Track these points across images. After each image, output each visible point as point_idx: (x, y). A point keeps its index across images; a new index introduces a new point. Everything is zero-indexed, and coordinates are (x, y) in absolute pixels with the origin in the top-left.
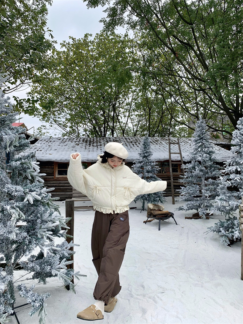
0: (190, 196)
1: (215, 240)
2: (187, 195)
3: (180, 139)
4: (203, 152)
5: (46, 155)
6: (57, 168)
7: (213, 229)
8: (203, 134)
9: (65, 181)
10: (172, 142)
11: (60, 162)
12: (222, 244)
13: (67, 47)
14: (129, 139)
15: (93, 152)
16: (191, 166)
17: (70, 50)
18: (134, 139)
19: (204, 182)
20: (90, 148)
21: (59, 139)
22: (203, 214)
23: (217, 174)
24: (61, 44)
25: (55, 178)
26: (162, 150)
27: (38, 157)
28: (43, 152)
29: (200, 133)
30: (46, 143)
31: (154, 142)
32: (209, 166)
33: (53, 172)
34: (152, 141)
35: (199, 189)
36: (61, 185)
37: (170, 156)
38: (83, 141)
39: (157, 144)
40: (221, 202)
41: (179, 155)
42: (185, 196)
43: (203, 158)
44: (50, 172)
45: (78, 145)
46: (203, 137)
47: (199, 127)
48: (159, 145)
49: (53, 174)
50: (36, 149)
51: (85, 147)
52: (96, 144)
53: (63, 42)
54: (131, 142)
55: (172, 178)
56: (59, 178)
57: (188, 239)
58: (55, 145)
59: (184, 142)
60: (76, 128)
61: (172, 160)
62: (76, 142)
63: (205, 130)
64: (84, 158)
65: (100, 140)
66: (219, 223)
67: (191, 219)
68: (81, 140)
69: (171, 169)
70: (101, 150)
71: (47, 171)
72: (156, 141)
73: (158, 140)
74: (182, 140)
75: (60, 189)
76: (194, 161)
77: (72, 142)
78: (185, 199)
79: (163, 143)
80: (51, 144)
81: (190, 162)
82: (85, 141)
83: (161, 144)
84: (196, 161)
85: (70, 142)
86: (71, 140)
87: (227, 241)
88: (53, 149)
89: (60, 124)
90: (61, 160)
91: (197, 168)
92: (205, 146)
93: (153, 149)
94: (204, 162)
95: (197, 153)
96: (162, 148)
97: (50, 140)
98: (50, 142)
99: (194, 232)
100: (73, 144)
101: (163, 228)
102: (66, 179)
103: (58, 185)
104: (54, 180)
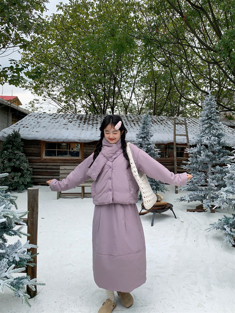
0: (194, 185)
1: (219, 238)
2: (190, 184)
3: (189, 119)
4: (210, 134)
5: (32, 133)
6: (44, 148)
7: (216, 226)
8: (211, 113)
9: (53, 164)
10: (180, 122)
11: (47, 141)
12: (226, 244)
13: (64, 9)
14: (131, 118)
15: (87, 131)
16: (196, 150)
17: (67, 13)
18: (136, 118)
19: (211, 169)
20: (84, 126)
21: (51, 115)
22: (207, 207)
23: (226, 161)
24: (57, 6)
25: (42, 159)
26: (167, 130)
27: (23, 135)
28: (30, 129)
29: (209, 112)
30: (34, 119)
31: (159, 122)
32: (218, 151)
33: (40, 152)
34: (156, 121)
35: (205, 177)
36: (48, 167)
37: (175, 138)
38: (78, 118)
39: (162, 124)
40: (227, 195)
41: (186, 137)
42: (188, 185)
43: (210, 142)
44: (37, 152)
45: (71, 122)
46: (212, 117)
47: (207, 105)
48: (164, 126)
49: (40, 155)
50: (22, 126)
51: (79, 125)
52: (92, 122)
53: (60, 4)
54: (133, 121)
55: (176, 163)
56: (46, 160)
57: (187, 236)
58: (44, 122)
59: (194, 122)
60: (74, 103)
61: (177, 142)
62: (69, 119)
63: (214, 109)
64: (75, 138)
65: (97, 117)
66: (223, 220)
67: (194, 212)
68: (76, 117)
69: (175, 153)
70: (97, 128)
71: (34, 151)
72: (161, 120)
73: (164, 119)
74: (191, 120)
75: (48, 172)
76: (200, 144)
77: (65, 119)
78: (188, 188)
79: (169, 123)
80: (40, 121)
81: (195, 146)
82: (79, 118)
83: (167, 124)
84: (201, 145)
85: (62, 119)
86: (64, 117)
87: (232, 241)
88: (42, 126)
89: (54, 98)
90: (49, 139)
91: (203, 153)
92: (213, 127)
93: (156, 129)
94: (211, 147)
95: (204, 135)
96: (167, 129)
97: (40, 116)
98: (40, 118)
99: (194, 228)
100: (66, 121)
101: (157, 223)
102: (54, 161)
103: (45, 168)
104: (41, 162)
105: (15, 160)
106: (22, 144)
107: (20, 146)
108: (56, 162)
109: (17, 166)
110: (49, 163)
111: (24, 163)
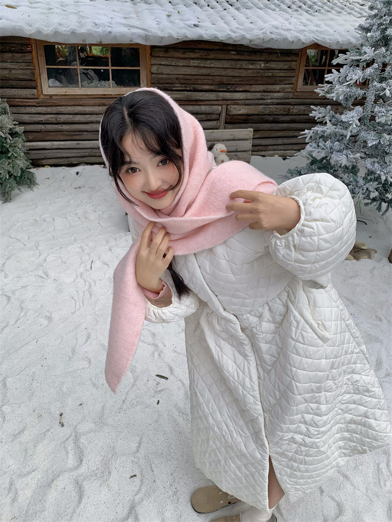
6: (42, 60)
25: (42, 97)
33: (33, 74)
36: (63, 118)
44: (23, 74)
49: (33, 84)
56: (54, 97)
71: (13, 72)
75: (61, 131)
90: (56, 33)
102: (76, 100)
103: (54, 120)
104: (40, 104)
108: (81, 103)
110: (61, 106)
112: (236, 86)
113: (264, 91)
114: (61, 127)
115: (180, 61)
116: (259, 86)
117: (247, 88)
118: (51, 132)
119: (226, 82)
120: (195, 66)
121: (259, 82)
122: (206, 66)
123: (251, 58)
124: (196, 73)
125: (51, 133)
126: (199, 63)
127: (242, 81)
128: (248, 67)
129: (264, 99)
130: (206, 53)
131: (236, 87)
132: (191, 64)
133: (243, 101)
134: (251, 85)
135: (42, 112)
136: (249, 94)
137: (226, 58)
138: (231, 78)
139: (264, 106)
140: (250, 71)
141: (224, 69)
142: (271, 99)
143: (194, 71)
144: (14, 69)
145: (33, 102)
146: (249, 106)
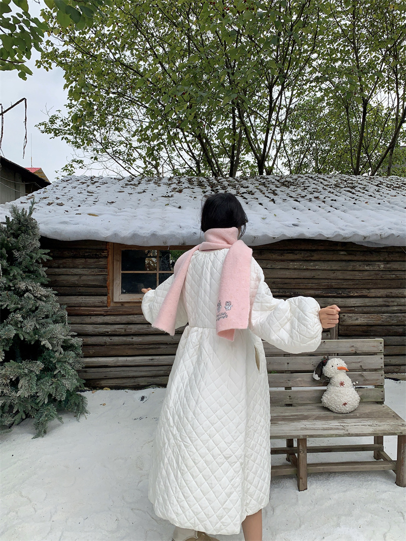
5: (78, 219)
21: (120, 180)
25: (112, 304)
28: (67, 208)
30: (79, 187)
33: (105, 280)
44: (93, 281)
45: (180, 191)
50: (46, 201)
54: (338, 186)
56: (126, 305)
71: (84, 278)
80: (95, 189)
97: (94, 179)
98: (94, 183)
103: (123, 331)
104: (108, 313)
105: (19, 316)
106: (43, 254)
107: (37, 261)
109: (28, 338)
110: (133, 314)
111: (52, 326)
112: (349, 290)
113: (387, 297)
114: (131, 340)
115: (277, 263)
116: (381, 290)
117: (365, 292)
118: (117, 345)
119: (336, 286)
120: (295, 269)
121: (379, 286)
122: (310, 268)
123: (366, 259)
124: (297, 277)
125: (116, 347)
126: (301, 265)
127: (357, 284)
128: (363, 269)
129: (388, 306)
130: (308, 254)
131: (350, 292)
132: (291, 267)
133: (360, 309)
134: (368, 289)
135: (110, 321)
136: (367, 300)
137: (334, 259)
138: (343, 281)
139: (390, 314)
140: (366, 273)
141: (333, 271)
142: (398, 305)
143: (295, 274)
144: (85, 275)
145: (100, 311)
146: (369, 315)
